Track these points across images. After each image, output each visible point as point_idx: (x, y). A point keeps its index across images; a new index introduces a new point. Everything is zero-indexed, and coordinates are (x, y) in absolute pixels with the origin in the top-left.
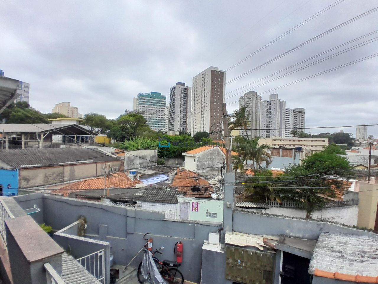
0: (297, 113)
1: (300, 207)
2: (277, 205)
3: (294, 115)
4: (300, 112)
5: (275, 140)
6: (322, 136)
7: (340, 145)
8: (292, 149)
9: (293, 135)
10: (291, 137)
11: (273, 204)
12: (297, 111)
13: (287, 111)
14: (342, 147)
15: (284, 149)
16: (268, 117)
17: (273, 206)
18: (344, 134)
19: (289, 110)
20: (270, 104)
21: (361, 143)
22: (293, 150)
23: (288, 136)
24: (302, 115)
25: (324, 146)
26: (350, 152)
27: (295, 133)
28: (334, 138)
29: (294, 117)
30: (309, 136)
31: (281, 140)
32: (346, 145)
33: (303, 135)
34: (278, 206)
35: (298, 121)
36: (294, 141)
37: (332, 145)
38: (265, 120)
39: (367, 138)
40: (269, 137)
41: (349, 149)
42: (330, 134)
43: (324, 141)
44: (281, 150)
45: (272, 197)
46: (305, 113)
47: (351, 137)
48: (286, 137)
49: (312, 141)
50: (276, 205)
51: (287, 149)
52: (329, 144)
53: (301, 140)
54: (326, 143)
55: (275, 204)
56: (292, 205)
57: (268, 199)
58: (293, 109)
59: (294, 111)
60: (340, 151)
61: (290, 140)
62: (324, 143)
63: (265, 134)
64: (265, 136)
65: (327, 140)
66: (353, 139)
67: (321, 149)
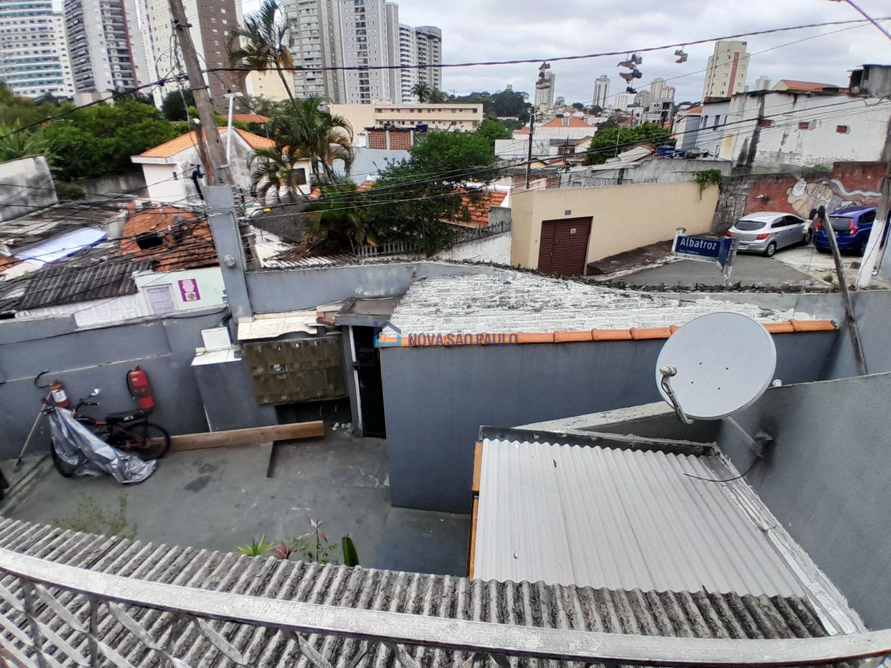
0: (424, 39)
1: (415, 249)
2: (373, 251)
3: (419, 43)
4: (430, 37)
5: (379, 110)
6: (474, 98)
7: (505, 119)
8: (408, 130)
9: (417, 97)
10: (414, 101)
11: (365, 253)
12: (424, 34)
13: (403, 32)
14: (508, 124)
15: (394, 130)
16: (361, 48)
17: (367, 254)
18: (512, 93)
19: (407, 30)
20: (363, 10)
21: (541, 114)
22: (412, 132)
23: (409, 100)
24: (436, 45)
25: (475, 123)
26: (520, 133)
27: (421, 91)
28: (496, 105)
29: (420, 49)
30: (452, 99)
31: (392, 110)
32: (517, 119)
33: (437, 97)
34: (376, 253)
35: (427, 60)
36: (420, 110)
37: (490, 118)
38: (356, 54)
39: (554, 102)
40: (369, 102)
41: (519, 128)
42: (489, 94)
43: (475, 111)
44: (387, 132)
45: (360, 237)
46: (440, 40)
47: (526, 101)
48: (405, 102)
49: (453, 110)
50: (371, 253)
51: (399, 130)
52: (484, 116)
53: (433, 110)
54: (480, 116)
55: (369, 252)
56: (400, 249)
57: (355, 243)
58: (416, 28)
59: (418, 33)
60: (502, 131)
61: (412, 110)
62: (475, 114)
63: (359, 95)
64: (360, 99)
65: (480, 107)
66: (529, 105)
67: (469, 128)
